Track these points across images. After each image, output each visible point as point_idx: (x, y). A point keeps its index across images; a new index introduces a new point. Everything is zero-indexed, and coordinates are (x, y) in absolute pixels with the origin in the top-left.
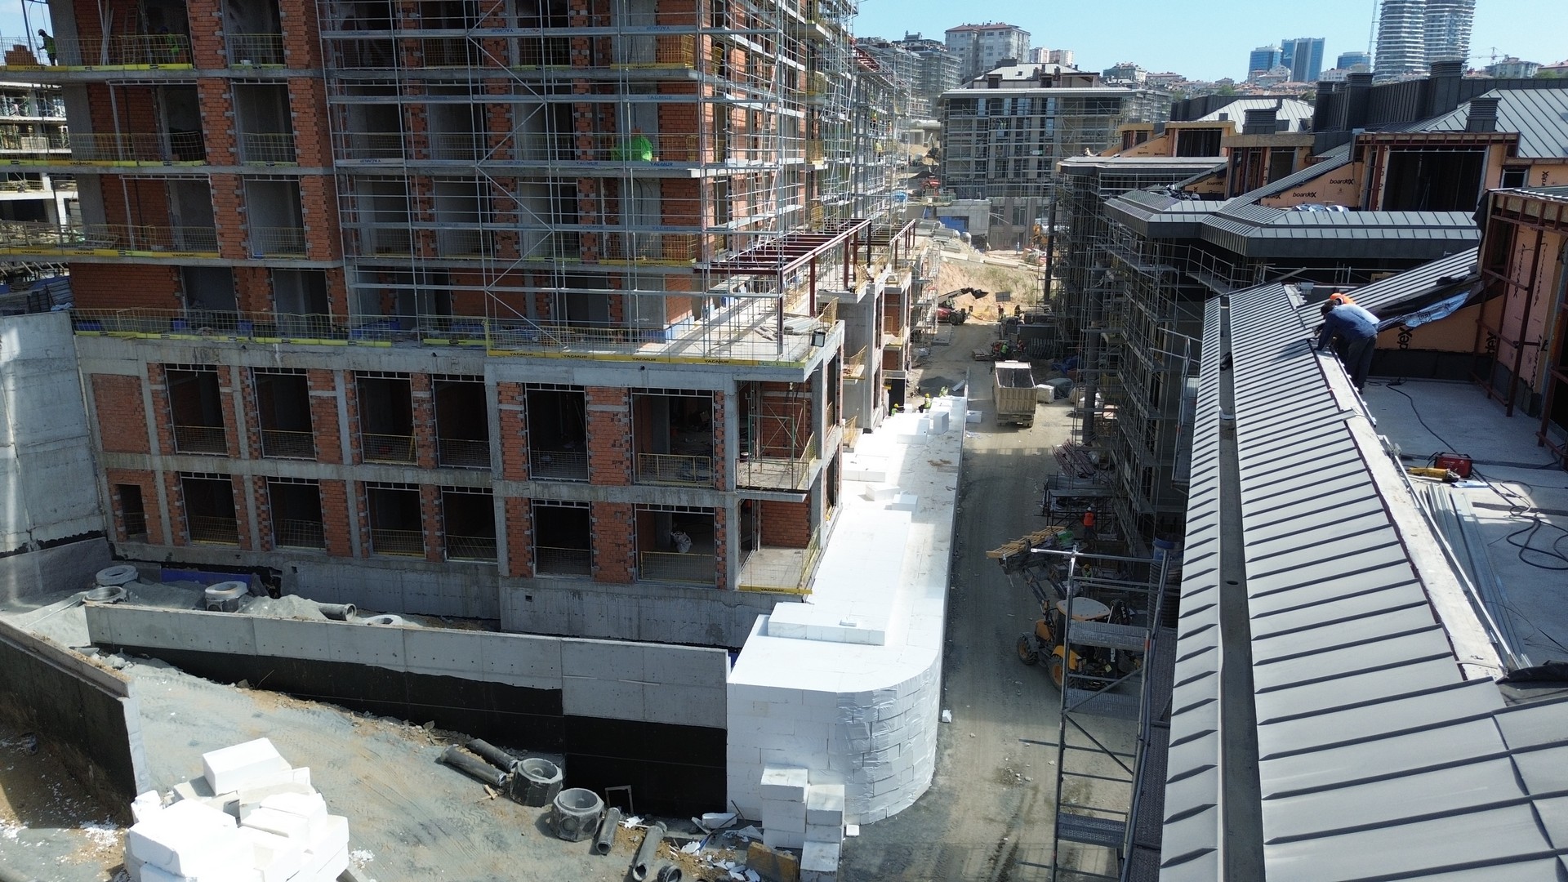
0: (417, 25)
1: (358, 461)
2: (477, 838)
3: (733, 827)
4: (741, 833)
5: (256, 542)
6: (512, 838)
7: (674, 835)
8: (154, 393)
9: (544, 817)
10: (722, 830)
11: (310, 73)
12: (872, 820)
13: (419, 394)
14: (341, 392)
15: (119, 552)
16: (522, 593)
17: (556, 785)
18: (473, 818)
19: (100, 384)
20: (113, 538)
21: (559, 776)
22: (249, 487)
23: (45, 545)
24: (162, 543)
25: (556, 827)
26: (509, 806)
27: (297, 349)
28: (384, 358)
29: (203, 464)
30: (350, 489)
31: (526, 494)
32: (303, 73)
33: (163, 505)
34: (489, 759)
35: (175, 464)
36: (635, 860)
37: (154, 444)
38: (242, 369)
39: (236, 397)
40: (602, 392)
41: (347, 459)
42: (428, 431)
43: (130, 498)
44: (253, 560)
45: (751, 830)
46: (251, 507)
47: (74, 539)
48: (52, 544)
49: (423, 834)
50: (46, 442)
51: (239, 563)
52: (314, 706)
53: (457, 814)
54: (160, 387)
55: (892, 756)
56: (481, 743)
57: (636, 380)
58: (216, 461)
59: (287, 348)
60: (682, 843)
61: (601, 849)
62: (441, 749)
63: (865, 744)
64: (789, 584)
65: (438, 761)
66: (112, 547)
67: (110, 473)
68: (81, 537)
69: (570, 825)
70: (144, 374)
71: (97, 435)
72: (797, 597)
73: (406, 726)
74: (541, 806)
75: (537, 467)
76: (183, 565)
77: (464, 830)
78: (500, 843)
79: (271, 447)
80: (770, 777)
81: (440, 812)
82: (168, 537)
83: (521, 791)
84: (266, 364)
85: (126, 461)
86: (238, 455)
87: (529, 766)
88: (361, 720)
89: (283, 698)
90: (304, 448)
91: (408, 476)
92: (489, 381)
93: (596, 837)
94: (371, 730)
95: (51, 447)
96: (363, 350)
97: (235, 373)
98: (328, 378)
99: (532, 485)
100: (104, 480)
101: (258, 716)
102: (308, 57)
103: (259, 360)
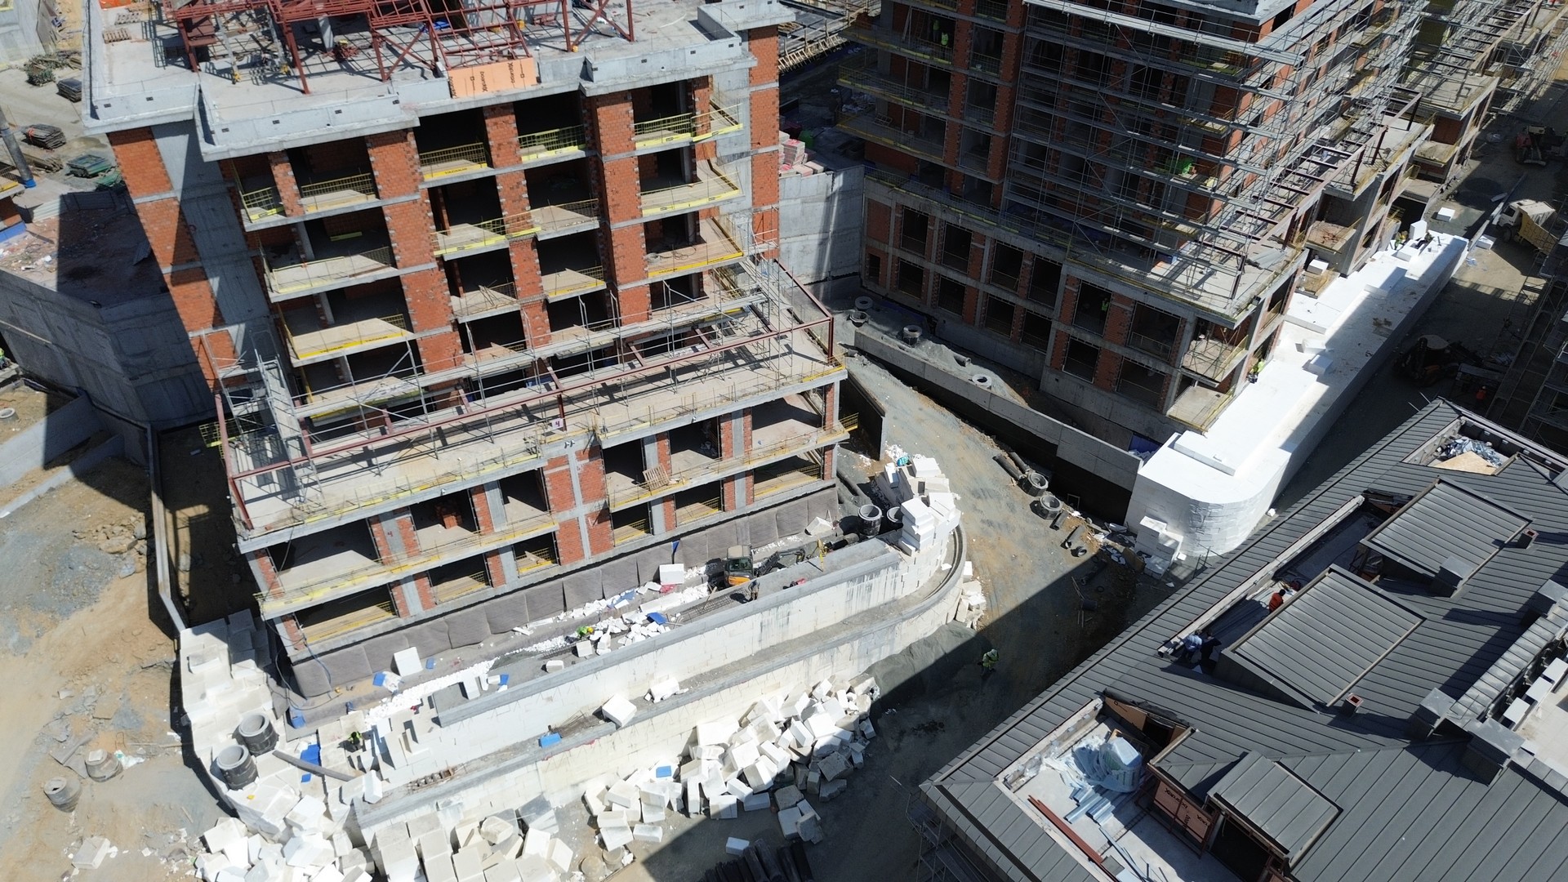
0: (1072, 77)
1: (988, 283)
2: (1003, 503)
3: (1123, 534)
4: (1126, 538)
5: (929, 303)
6: (1018, 508)
7: (1094, 526)
8: (896, 217)
9: (1035, 502)
10: (1118, 533)
11: (1010, 85)
12: (1194, 556)
13: (1027, 262)
14: (987, 248)
15: (864, 284)
16: (1054, 376)
17: (1043, 490)
18: (1003, 493)
19: (871, 204)
20: (862, 277)
21: (1046, 486)
22: (932, 276)
23: (834, 278)
24: (885, 287)
25: (1037, 509)
26: (1020, 491)
27: (971, 220)
28: (1013, 239)
29: (912, 258)
30: (980, 294)
31: (1068, 332)
32: (1007, 84)
33: (889, 270)
34: (1017, 464)
35: (899, 253)
36: (1069, 537)
37: (891, 241)
38: (941, 221)
39: (935, 231)
40: (1121, 298)
41: (983, 280)
42: (1027, 281)
43: (875, 262)
44: (925, 311)
45: (1131, 539)
46: (930, 286)
47: (847, 276)
48: (838, 277)
49: (982, 494)
50: (844, 230)
51: (919, 309)
52: (945, 411)
53: (997, 489)
54: (900, 216)
55: (1213, 532)
56: (1015, 455)
57: (1140, 297)
58: (919, 259)
59: (966, 218)
60: (1097, 532)
61: (1054, 527)
62: (998, 452)
63: (1199, 524)
64: (1197, 423)
65: (994, 458)
66: (861, 281)
67: (868, 247)
68: (849, 275)
69: (1045, 512)
70: (894, 207)
71: (866, 228)
72: (1200, 431)
73: (983, 434)
74: (1035, 496)
75: (1077, 321)
76: (892, 301)
77: (999, 498)
78: (1013, 510)
79: (945, 260)
80: (1146, 522)
81: (990, 486)
82: (888, 286)
83: (1025, 485)
84: (954, 222)
85: (876, 244)
86: (930, 260)
87: (1033, 475)
88: (964, 424)
89: (932, 402)
90: (963, 268)
91: (1011, 299)
92: (1064, 271)
93: (1055, 521)
94: (967, 432)
95: (845, 232)
96: (1004, 232)
97: (937, 221)
98: (983, 239)
99: (1073, 329)
100: (864, 249)
101: (921, 409)
102: (1011, 77)
103: (950, 219)
